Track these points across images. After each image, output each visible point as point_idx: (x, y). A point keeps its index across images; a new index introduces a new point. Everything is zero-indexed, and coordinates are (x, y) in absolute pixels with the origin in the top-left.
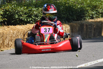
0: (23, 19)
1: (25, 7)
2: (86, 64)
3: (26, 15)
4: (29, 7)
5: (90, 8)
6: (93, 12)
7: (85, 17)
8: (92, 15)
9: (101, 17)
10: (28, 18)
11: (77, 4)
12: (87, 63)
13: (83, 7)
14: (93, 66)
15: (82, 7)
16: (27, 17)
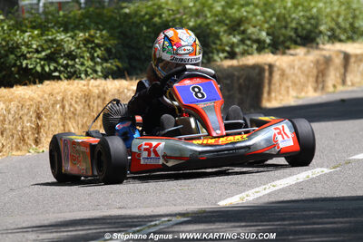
0: (32, 66)
1: (36, 32)
2: (244, 194)
3: (39, 56)
4: (48, 30)
5: (225, 28)
6: (234, 37)
7: (211, 55)
8: (232, 46)
9: (255, 52)
10: (44, 65)
11: (184, 17)
12: (244, 191)
13: (203, 25)
14: (266, 200)
15: (200, 25)
16: (41, 59)
